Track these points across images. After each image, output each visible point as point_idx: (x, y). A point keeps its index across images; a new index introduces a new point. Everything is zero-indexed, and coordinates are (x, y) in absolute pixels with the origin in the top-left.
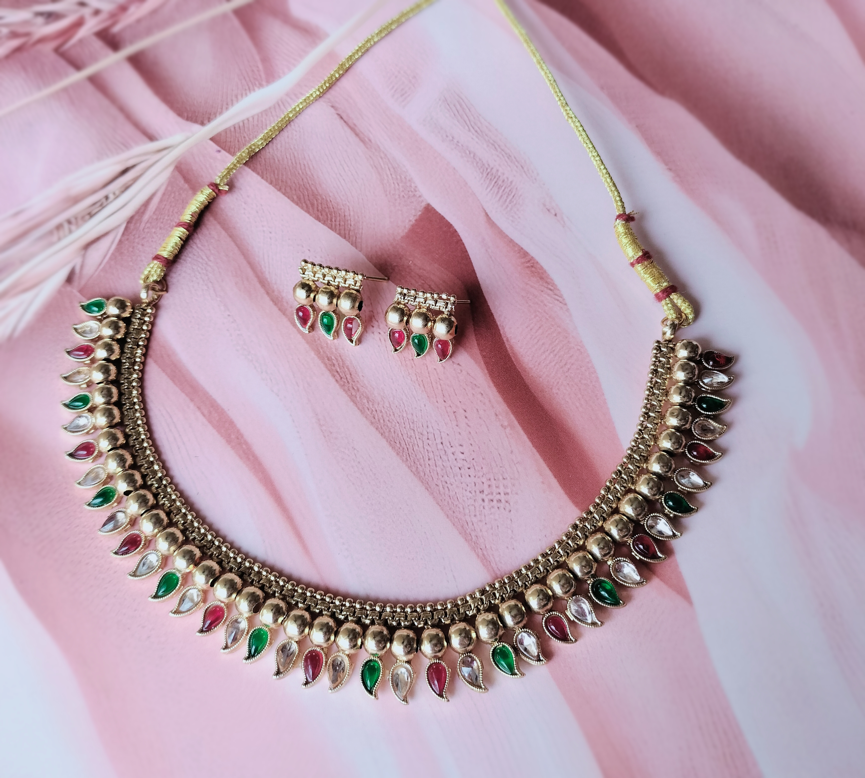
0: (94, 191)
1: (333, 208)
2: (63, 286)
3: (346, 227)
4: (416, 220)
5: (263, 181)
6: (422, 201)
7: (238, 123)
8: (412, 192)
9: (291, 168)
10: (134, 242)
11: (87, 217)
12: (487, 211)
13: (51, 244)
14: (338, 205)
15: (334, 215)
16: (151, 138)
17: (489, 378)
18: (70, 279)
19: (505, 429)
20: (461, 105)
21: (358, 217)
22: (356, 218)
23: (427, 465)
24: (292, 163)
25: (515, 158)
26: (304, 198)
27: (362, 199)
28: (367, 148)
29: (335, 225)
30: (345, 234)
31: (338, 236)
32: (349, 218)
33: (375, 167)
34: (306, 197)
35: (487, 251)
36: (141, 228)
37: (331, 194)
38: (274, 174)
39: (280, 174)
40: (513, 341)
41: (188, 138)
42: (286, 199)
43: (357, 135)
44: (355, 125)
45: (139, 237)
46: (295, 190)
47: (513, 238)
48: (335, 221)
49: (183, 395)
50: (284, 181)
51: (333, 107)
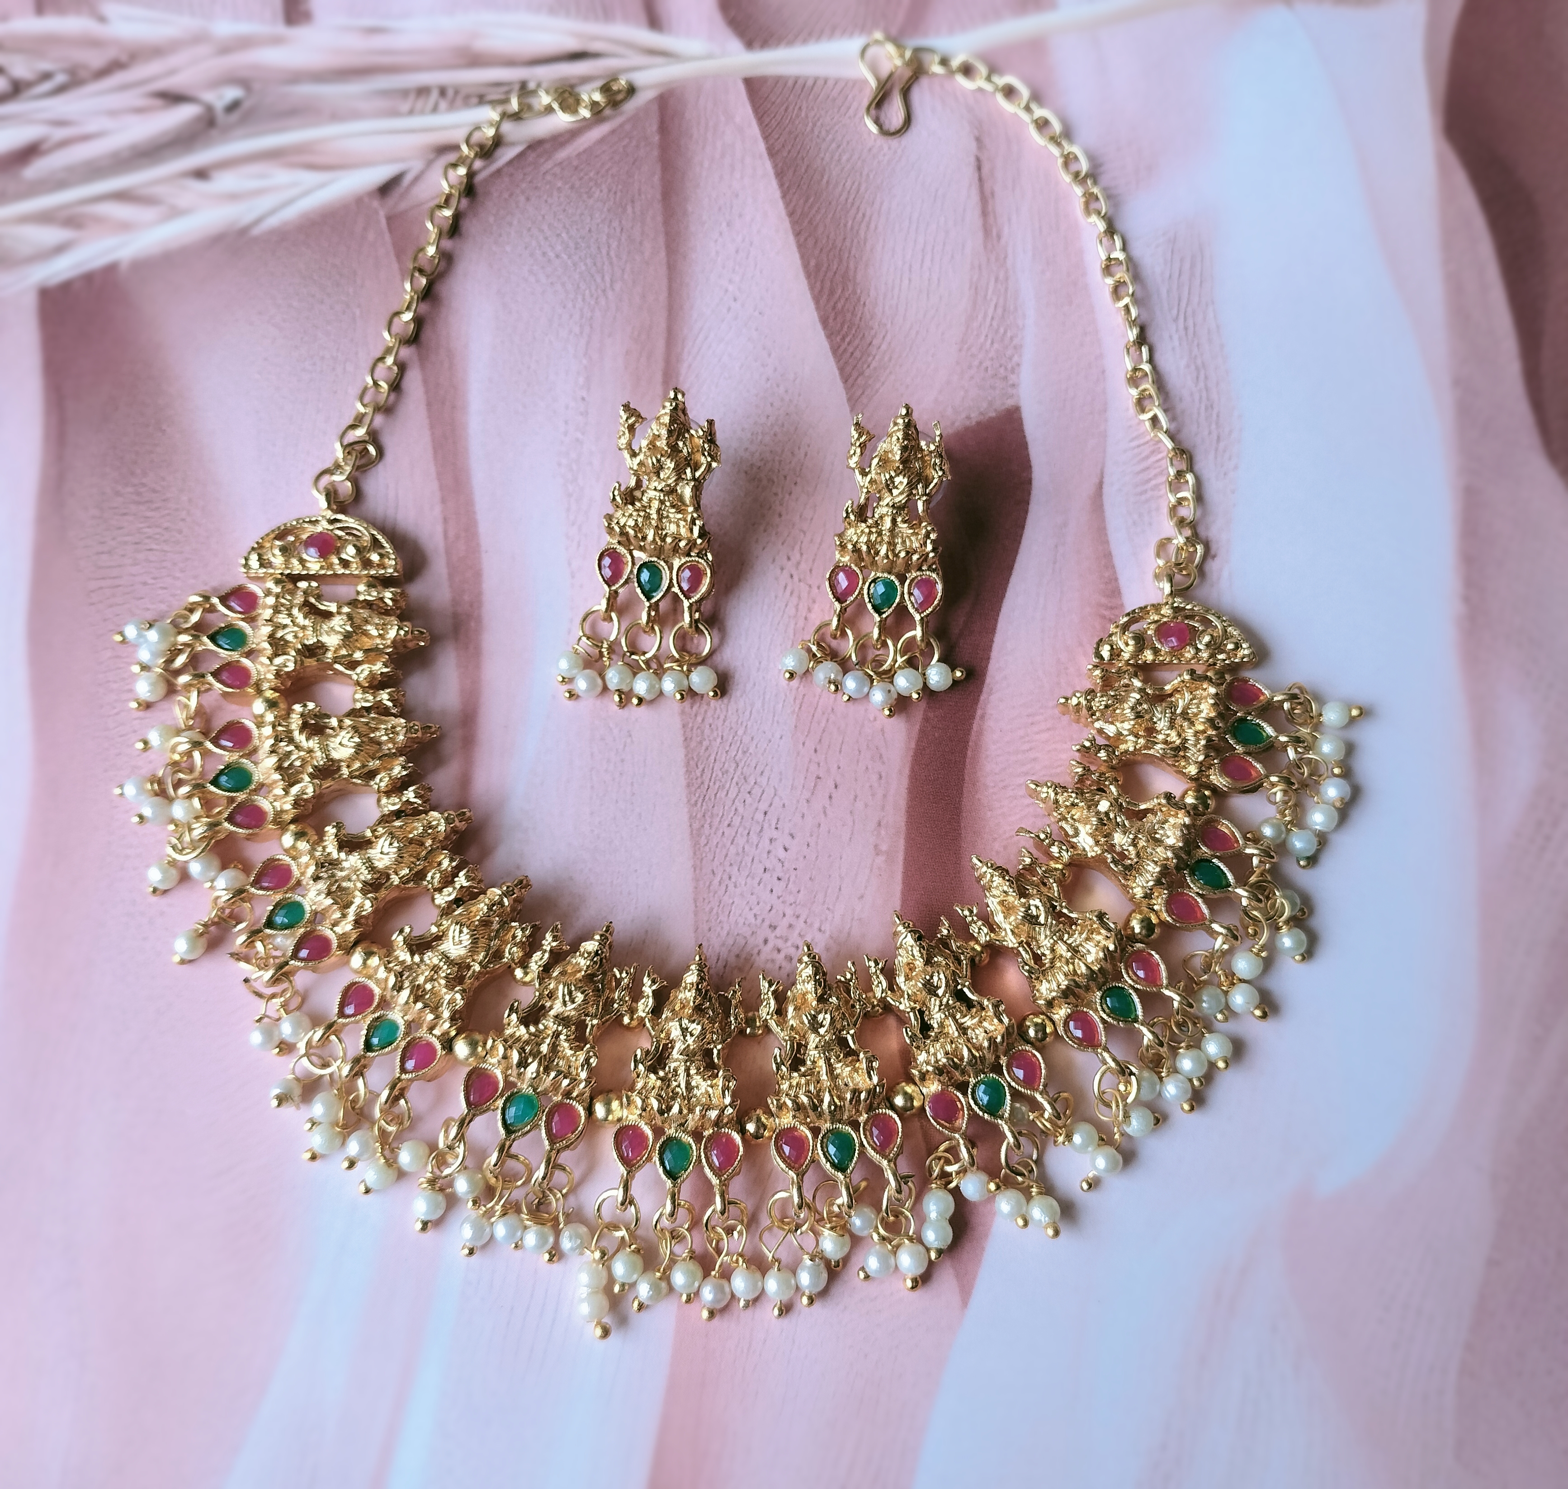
0: (510, 62)
1: (861, 318)
2: (371, 194)
3: (859, 365)
4: (979, 423)
5: (781, 204)
6: (1012, 396)
7: (806, 79)
8: (1006, 369)
9: (840, 207)
10: (518, 186)
11: (475, 100)
12: (1106, 480)
13: (394, 113)
14: (872, 318)
15: (853, 331)
16: (654, 21)
17: (910, 759)
18: (386, 189)
19: (877, 854)
20: (1193, 266)
21: (890, 359)
22: (886, 359)
23: (721, 831)
24: (847, 200)
25: (1218, 416)
26: (826, 272)
27: (917, 333)
28: (985, 247)
29: (845, 350)
30: (850, 375)
31: (837, 372)
32: (874, 353)
33: (976, 289)
34: (830, 274)
35: (1056, 546)
36: (543, 169)
37: (873, 293)
38: (806, 201)
39: (815, 208)
40: (990, 723)
41: (709, 56)
42: (797, 256)
43: (985, 213)
44: (993, 194)
45: (530, 182)
46: (821, 250)
47: (1115, 552)
48: (849, 344)
49: (435, 485)
50: (815, 223)
51: (978, 140)
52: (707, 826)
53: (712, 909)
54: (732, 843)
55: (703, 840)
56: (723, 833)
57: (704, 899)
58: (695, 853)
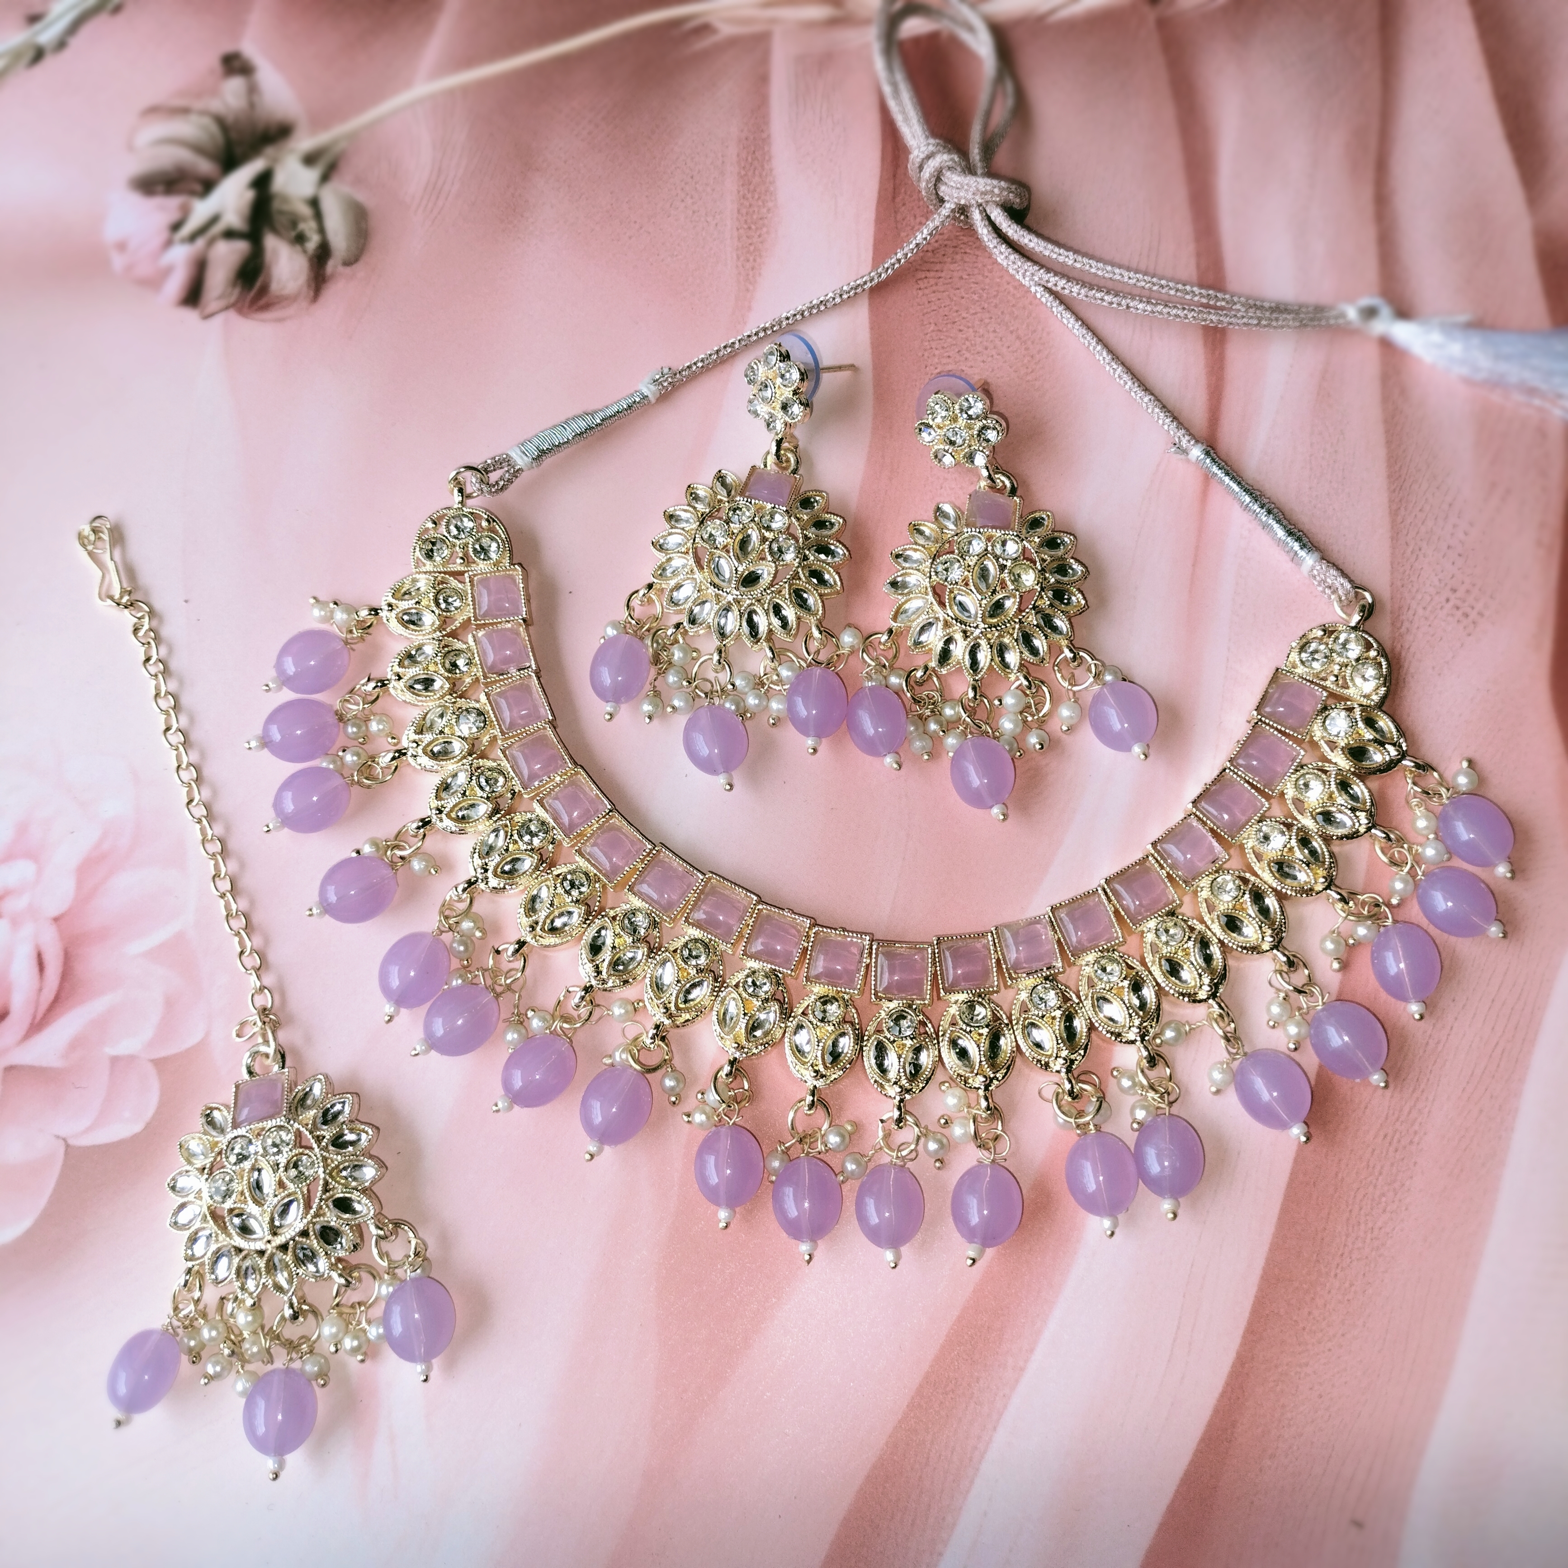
52: (1402, 509)
53: (1405, 572)
54: (1423, 523)
55: (1399, 519)
56: (1416, 516)
57: (1399, 563)
58: (1392, 528)
